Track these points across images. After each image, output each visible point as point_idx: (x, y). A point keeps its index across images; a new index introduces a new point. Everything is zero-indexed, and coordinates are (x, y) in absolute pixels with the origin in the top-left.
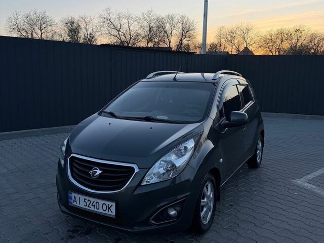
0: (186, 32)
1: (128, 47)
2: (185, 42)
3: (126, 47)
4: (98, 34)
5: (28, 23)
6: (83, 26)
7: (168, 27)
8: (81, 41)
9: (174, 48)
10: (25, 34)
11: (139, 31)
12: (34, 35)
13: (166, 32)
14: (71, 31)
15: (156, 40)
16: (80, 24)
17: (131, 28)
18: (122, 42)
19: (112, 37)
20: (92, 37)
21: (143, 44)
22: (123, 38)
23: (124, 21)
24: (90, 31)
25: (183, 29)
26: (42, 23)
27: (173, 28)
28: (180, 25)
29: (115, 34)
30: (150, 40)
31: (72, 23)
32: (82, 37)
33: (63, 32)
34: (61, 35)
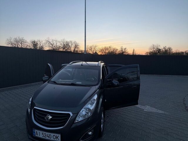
0: (76, 46)
1: (56, 51)
2: (76, 49)
3: (55, 51)
4: (45, 46)
5: (16, 41)
6: (39, 43)
7: (70, 44)
8: (38, 49)
9: (72, 51)
10: (14, 45)
11: (60, 46)
12: (19, 46)
13: (69, 46)
14: (34, 45)
15: (66, 49)
16: (38, 42)
17: (57, 44)
18: (54, 49)
19: (50, 47)
20: (42, 47)
21: (61, 50)
22: (54, 48)
23: (55, 42)
24: (41, 45)
25: (75, 45)
26: (22, 41)
27: (72, 45)
28: (74, 44)
29: (51, 46)
30: (64, 49)
31: (34, 42)
32: (38, 47)
33: (31, 45)
34: (30, 46)
